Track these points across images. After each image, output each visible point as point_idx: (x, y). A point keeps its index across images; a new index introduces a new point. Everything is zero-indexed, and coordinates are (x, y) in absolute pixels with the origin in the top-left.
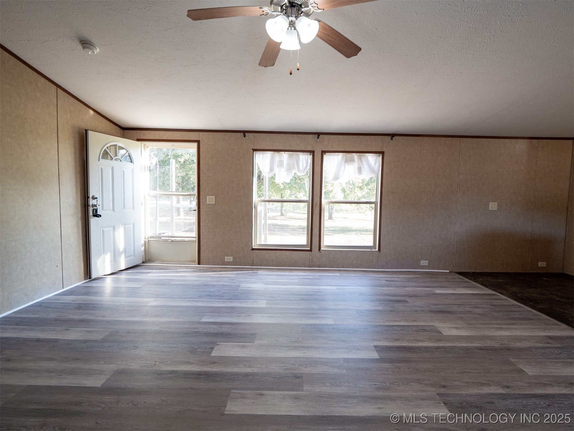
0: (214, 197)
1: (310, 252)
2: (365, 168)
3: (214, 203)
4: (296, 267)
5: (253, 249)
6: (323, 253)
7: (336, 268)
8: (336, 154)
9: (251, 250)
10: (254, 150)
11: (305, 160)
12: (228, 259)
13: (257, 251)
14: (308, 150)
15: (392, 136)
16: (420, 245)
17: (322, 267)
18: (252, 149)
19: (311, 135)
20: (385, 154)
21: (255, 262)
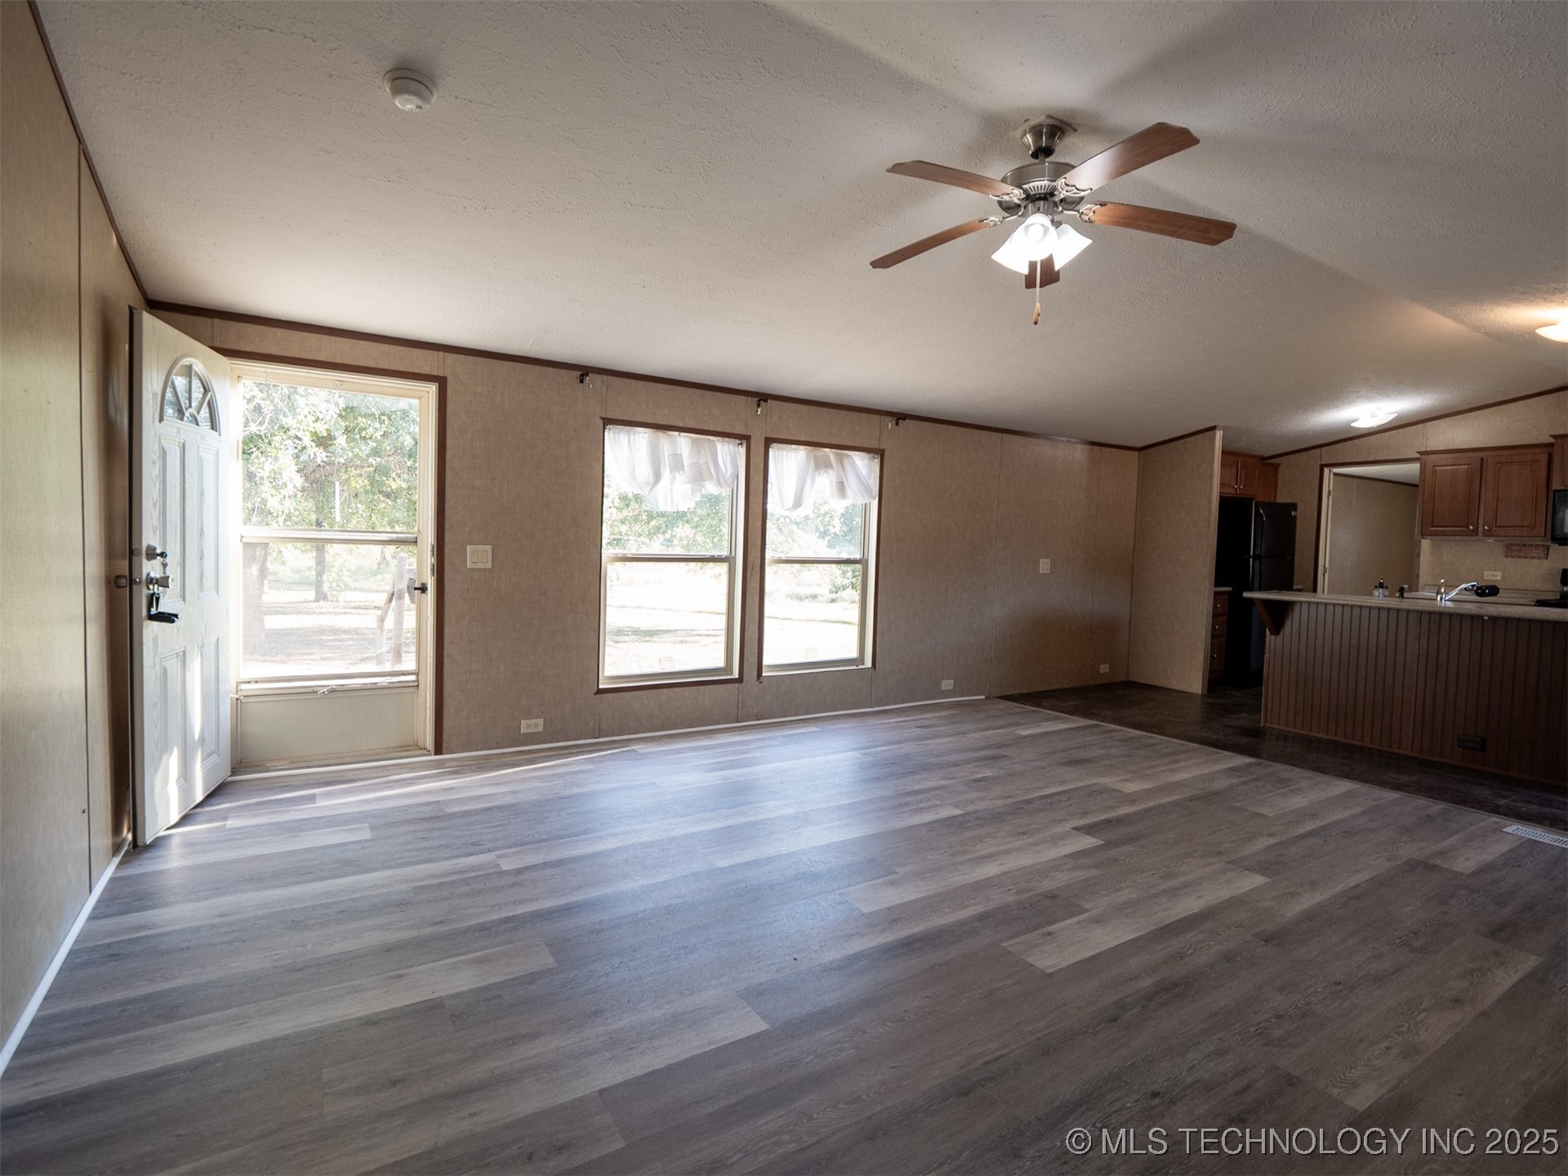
0: (489, 548)
1: (737, 685)
2: (852, 485)
3: (489, 566)
4: (707, 725)
5: (600, 692)
6: (766, 683)
7: (794, 716)
8: (794, 446)
9: (596, 693)
10: (608, 422)
11: (729, 456)
12: (529, 726)
13: (610, 695)
14: (735, 432)
15: (900, 417)
16: (942, 647)
17: (764, 719)
18: (602, 418)
19: (743, 397)
20: (886, 454)
21: (604, 726)
